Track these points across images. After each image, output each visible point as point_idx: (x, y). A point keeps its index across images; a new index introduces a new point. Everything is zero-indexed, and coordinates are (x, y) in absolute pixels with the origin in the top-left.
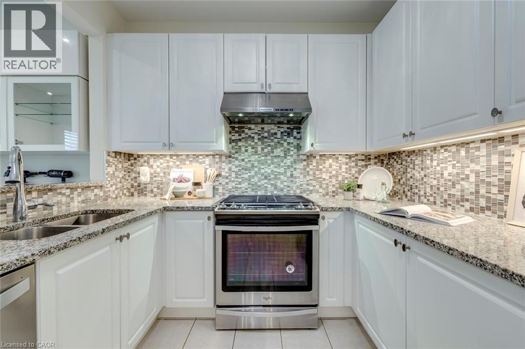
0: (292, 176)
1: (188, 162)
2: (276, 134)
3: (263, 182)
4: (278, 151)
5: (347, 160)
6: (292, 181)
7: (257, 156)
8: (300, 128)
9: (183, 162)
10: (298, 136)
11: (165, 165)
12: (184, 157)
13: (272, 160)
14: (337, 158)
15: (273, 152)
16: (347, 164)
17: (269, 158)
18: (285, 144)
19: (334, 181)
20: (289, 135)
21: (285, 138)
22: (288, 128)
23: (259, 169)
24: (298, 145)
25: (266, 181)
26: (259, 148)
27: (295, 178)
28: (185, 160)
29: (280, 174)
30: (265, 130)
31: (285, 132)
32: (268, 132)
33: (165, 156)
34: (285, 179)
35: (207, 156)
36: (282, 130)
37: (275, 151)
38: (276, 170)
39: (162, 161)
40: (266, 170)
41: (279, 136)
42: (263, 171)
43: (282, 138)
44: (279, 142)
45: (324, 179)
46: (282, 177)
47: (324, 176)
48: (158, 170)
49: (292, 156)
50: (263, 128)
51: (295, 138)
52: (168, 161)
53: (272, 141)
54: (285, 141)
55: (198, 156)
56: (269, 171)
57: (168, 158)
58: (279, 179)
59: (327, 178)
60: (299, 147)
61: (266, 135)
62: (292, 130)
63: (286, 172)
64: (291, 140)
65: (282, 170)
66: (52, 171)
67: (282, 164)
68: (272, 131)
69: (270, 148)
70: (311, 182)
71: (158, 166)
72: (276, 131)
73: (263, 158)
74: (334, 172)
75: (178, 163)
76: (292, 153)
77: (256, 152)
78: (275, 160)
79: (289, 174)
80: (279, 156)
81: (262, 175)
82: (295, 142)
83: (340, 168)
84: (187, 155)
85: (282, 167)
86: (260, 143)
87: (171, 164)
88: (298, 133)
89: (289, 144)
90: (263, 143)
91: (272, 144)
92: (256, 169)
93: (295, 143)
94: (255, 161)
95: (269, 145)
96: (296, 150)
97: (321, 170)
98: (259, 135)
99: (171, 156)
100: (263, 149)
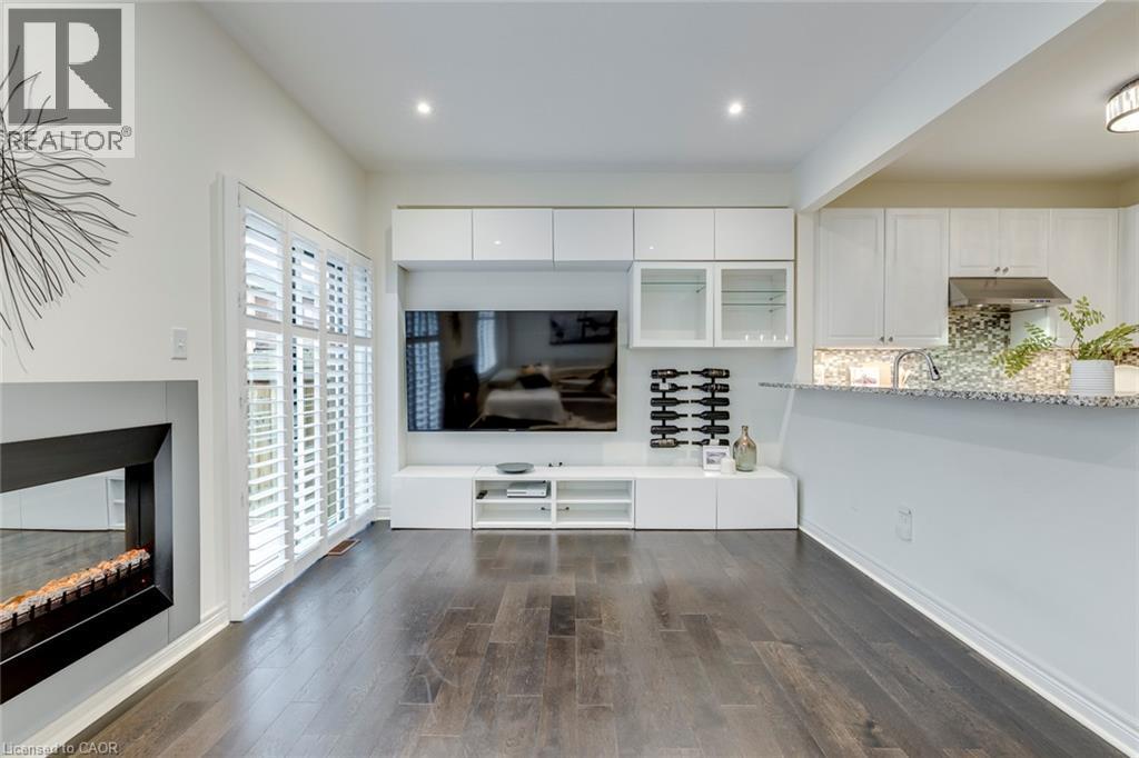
0: (997, 376)
1: (868, 359)
2: (978, 324)
3: (961, 384)
4: (980, 346)
5: (1068, 357)
6: (997, 383)
7: (954, 352)
8: (1008, 316)
9: (861, 358)
10: (1006, 327)
11: (840, 362)
12: (863, 352)
13: (973, 356)
14: (1055, 354)
15: (974, 347)
16: (1067, 361)
17: (970, 353)
18: (990, 336)
19: (1050, 382)
20: (995, 324)
21: (990, 328)
22: (994, 316)
23: (957, 368)
24: (1006, 337)
25: (966, 383)
26: (958, 342)
27: (1002, 379)
28: (864, 356)
29: (982, 374)
30: (966, 318)
31: (990, 321)
32: (969, 321)
33: (840, 351)
34: (990, 380)
35: (892, 351)
36: (986, 319)
37: (977, 345)
38: (979, 369)
39: (835, 358)
40: (966, 369)
41: (982, 326)
42: (961, 371)
43: (986, 328)
44: (982, 334)
45: (1038, 381)
46: (985, 377)
47: (1038, 376)
48: (831, 369)
49: (998, 351)
50: (962, 317)
51: (1002, 328)
52: (843, 358)
53: (974, 332)
54: (990, 332)
55: (880, 352)
56: (970, 371)
57: (843, 354)
58: (982, 380)
59: (1042, 379)
60: (1006, 341)
61: (966, 325)
62: (999, 319)
63: (990, 372)
64: (997, 331)
65: (985, 369)
66: (712, 370)
67: (985, 362)
68: (974, 320)
69: (970, 342)
70: (1021, 384)
71: (831, 365)
72: (978, 320)
73: (962, 354)
74: (1051, 373)
75: (856, 360)
76: (998, 347)
77: (954, 346)
78: (978, 357)
79: (993, 375)
80: (982, 352)
81: (961, 374)
82: (1002, 334)
83: (1059, 367)
84: (867, 351)
85: (986, 365)
86: (958, 335)
87: (847, 361)
88: (1006, 322)
89: (994, 336)
90: (962, 335)
91: (974, 336)
92: (954, 368)
93: (1003, 336)
94: (953, 357)
95: (970, 338)
96: (1002, 344)
97: (1034, 369)
98: (958, 324)
99: (848, 352)
100: (962, 343)
